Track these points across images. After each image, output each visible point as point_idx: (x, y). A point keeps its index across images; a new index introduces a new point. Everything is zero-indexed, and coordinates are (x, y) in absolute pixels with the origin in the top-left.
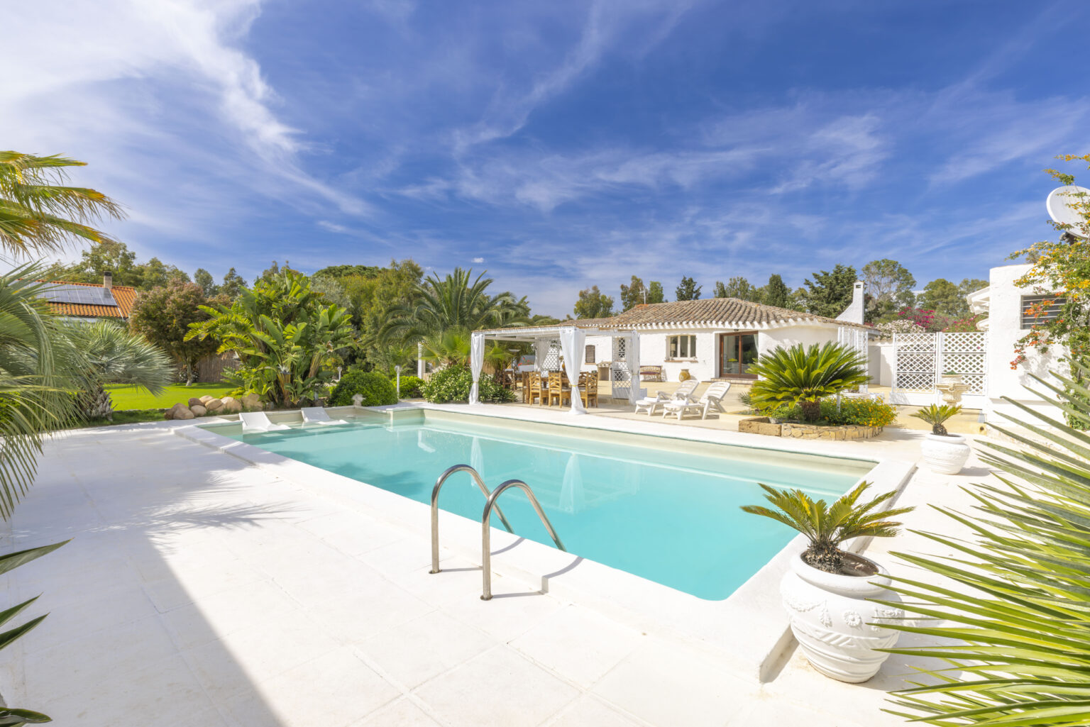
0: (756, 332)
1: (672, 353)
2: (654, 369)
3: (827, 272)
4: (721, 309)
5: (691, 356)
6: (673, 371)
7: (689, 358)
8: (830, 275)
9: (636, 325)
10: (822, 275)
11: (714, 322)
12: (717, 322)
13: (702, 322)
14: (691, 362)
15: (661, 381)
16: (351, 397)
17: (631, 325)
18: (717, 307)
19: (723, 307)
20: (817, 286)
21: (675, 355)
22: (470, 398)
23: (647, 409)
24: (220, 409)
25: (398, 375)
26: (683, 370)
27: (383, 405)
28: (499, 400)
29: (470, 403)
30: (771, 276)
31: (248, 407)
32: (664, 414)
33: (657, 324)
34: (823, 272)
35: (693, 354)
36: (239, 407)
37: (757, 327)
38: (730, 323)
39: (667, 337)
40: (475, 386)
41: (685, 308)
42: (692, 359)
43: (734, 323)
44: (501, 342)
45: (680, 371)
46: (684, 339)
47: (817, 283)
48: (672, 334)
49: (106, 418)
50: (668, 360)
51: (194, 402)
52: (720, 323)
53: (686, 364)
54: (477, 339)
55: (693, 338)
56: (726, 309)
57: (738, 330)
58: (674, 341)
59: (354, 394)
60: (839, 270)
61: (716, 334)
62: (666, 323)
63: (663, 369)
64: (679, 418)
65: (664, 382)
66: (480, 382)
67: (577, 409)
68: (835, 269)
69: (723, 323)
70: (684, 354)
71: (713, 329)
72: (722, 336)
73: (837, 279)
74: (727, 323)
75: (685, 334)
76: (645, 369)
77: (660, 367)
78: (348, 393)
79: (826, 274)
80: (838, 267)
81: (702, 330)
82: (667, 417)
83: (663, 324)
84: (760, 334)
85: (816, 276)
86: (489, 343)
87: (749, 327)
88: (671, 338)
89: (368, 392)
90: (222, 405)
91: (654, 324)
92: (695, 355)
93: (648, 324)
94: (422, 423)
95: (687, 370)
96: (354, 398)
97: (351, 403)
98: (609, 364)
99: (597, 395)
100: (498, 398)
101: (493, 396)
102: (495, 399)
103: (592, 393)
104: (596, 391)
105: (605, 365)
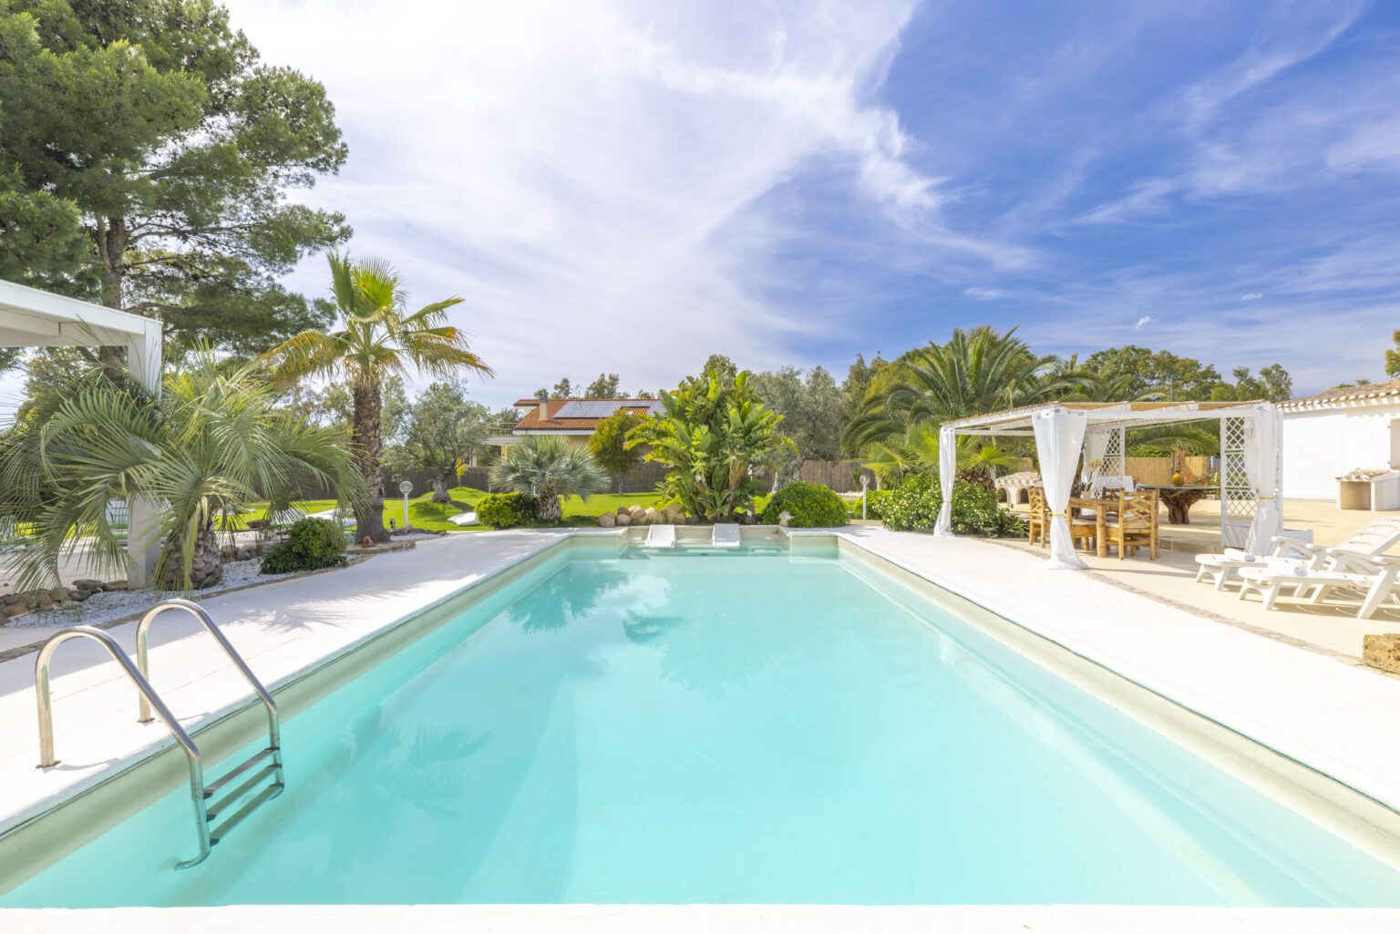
16: (777, 515)
22: (937, 526)
23: (1215, 575)
24: (643, 519)
27: (815, 527)
28: (993, 532)
29: (935, 534)
31: (671, 519)
32: (1243, 590)
36: (661, 518)
40: (946, 509)
44: (1001, 440)
49: (552, 521)
51: (622, 511)
54: (947, 436)
59: (781, 511)
64: (1265, 605)
66: (955, 503)
67: (1061, 557)
78: (774, 510)
82: (1249, 596)
86: (963, 442)
89: (796, 509)
90: (645, 514)
94: (836, 556)
96: (780, 516)
97: (777, 522)
98: (1371, 476)
99: (1153, 535)
100: (991, 529)
101: (985, 526)
102: (986, 529)
103: (1136, 532)
104: (1149, 528)
105: (1358, 477)
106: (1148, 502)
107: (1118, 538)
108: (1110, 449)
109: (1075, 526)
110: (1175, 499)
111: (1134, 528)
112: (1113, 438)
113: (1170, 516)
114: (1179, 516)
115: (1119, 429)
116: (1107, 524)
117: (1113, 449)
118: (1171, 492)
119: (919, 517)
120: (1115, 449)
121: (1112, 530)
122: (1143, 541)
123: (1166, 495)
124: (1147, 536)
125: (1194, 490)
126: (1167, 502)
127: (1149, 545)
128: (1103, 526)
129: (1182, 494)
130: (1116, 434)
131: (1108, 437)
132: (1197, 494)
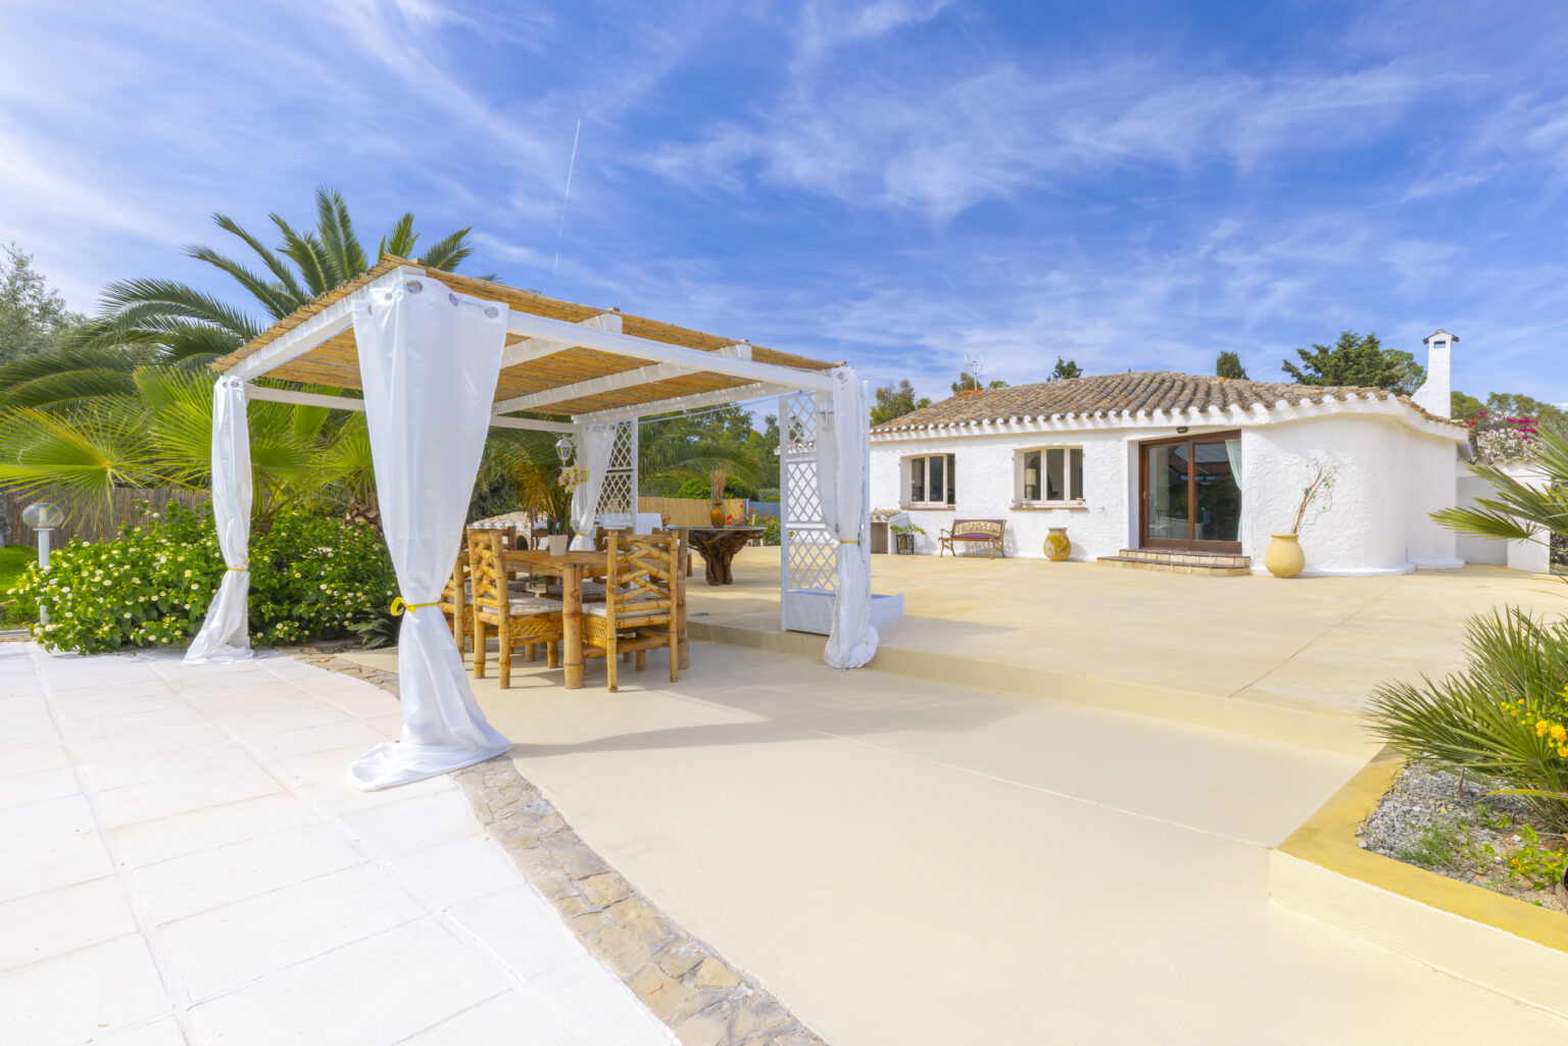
0: (1235, 434)
1: (1029, 490)
2: (987, 528)
3: (1326, 346)
4: (1139, 390)
5: (1073, 497)
6: (1030, 532)
7: (1067, 501)
8: (1330, 353)
9: (947, 426)
10: (1315, 353)
11: (1126, 413)
12: (1133, 414)
13: (1098, 414)
14: (1072, 509)
15: (1004, 557)
17: (936, 427)
18: (1130, 388)
19: (1142, 387)
20: (1305, 373)
21: (1036, 495)
25: (43, 540)
26: (1051, 530)
29: (189, 656)
30: (1220, 355)
33: (993, 422)
34: (1317, 348)
35: (1077, 492)
37: (1237, 417)
38: (1167, 412)
39: (1017, 451)
40: (233, 585)
41: (1057, 392)
42: (1075, 503)
43: (1176, 411)
45: (1047, 533)
46: (1055, 456)
47: (1307, 367)
48: (1029, 445)
50: (1018, 508)
52: (1141, 413)
53: (1058, 515)
54: (226, 397)
55: (1077, 455)
56: (1149, 390)
57: (1186, 429)
58: (1033, 460)
60: (1347, 341)
61: (1130, 442)
62: (1013, 420)
63: (1007, 526)
65: (1012, 557)
68: (1341, 342)
69: (1149, 414)
70: (1054, 494)
71: (1124, 430)
72: (1144, 448)
73: (1347, 357)
74: (1158, 413)
75: (1056, 443)
76: (967, 528)
77: (1001, 522)
79: (1323, 351)
80: (1345, 336)
81: (1096, 433)
83: (1006, 422)
84: (1246, 437)
85: (1304, 355)
87: (1216, 419)
88: (1026, 455)
91: (986, 422)
92: (1081, 495)
93: (973, 423)
95: (1062, 531)
98: (888, 517)
99: (673, 628)
100: (370, 627)
101: (355, 620)
102: (363, 627)
103: (641, 622)
104: (667, 612)
105: (878, 518)
106: (664, 556)
107: (604, 639)
108: (616, 459)
109: (515, 617)
110: (714, 546)
111: (639, 613)
112: (620, 437)
113: (708, 573)
114: (719, 573)
115: (629, 423)
116: (585, 608)
117: (620, 459)
118: (709, 535)
119: (155, 612)
120: (624, 458)
121: (594, 620)
122: (656, 640)
123: (698, 539)
124: (661, 629)
125: (738, 532)
126: (704, 552)
127: (667, 645)
128: (577, 614)
129: (722, 539)
130: (625, 430)
131: (611, 436)
132: (739, 538)
